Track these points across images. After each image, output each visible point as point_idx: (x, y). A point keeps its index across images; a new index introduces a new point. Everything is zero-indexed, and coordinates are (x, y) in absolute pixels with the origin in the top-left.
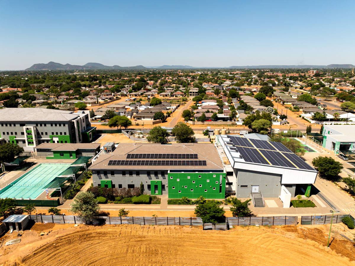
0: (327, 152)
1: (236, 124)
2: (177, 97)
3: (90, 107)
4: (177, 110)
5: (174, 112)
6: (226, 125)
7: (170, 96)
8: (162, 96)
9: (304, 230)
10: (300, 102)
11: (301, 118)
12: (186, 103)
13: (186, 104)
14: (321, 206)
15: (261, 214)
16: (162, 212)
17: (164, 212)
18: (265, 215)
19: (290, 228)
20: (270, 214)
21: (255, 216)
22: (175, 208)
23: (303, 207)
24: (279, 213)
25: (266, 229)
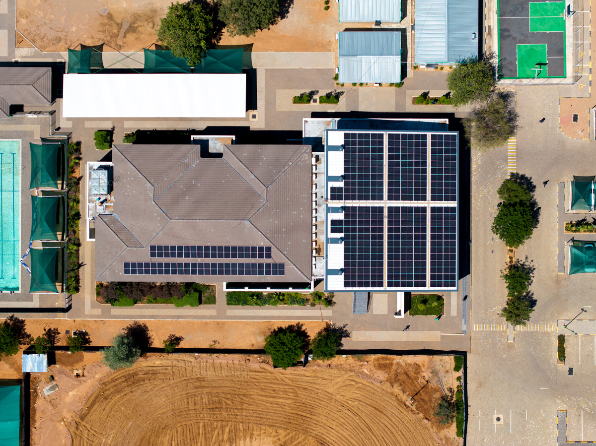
0: (590, 78)
9: (401, 365)
14: (450, 313)
15: (358, 329)
16: (220, 323)
17: (223, 323)
18: (362, 332)
19: (384, 362)
20: (370, 330)
21: (347, 335)
22: (237, 315)
23: (422, 315)
24: (382, 330)
25: (354, 362)
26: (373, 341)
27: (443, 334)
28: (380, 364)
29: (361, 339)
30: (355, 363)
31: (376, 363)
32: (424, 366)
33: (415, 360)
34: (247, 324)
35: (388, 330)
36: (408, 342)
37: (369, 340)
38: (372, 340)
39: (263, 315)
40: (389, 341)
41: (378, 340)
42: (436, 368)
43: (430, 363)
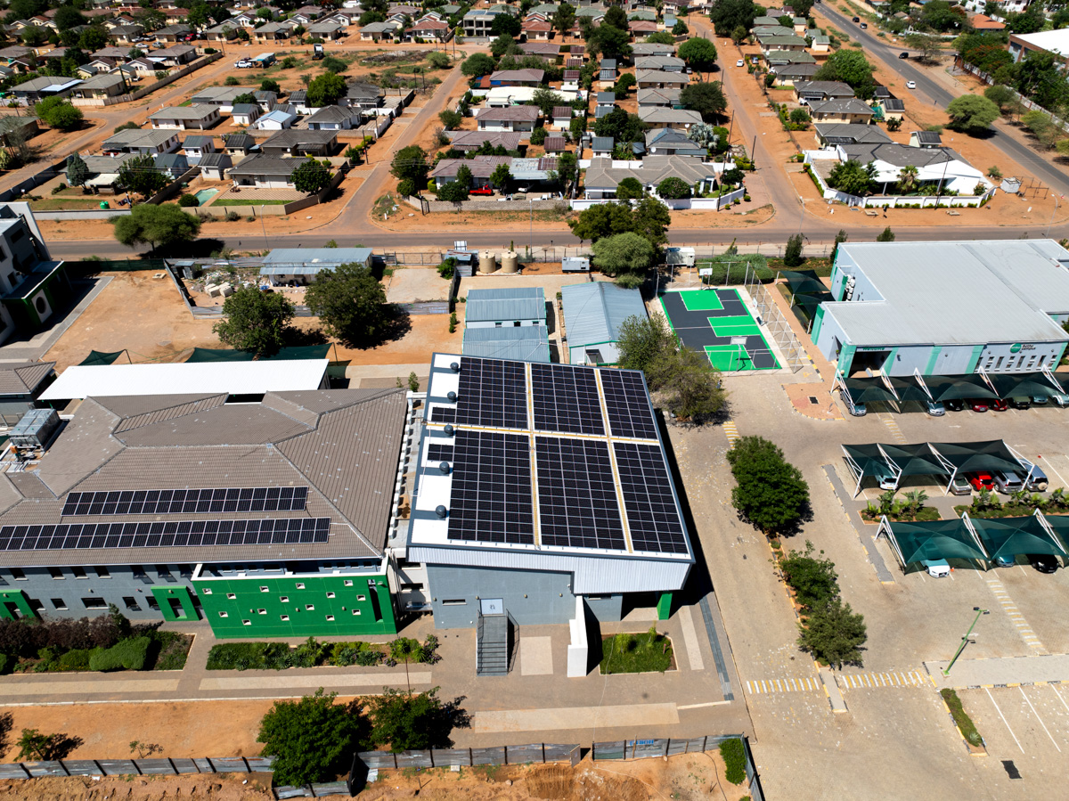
0: (815, 367)
1: (570, 209)
2: (422, 42)
3: (100, 108)
4: (397, 121)
5: (381, 135)
6: (536, 215)
7: (398, 39)
8: (371, 38)
9: (595, 785)
10: (821, 83)
11: (800, 167)
12: (440, 82)
13: (439, 87)
14: (689, 665)
15: (489, 708)
16: (179, 707)
17: (185, 708)
18: (498, 714)
19: (551, 780)
20: (517, 708)
21: (465, 723)
22: (222, 688)
23: (629, 672)
24: (543, 706)
25: (477, 783)
26: (525, 732)
27: (683, 707)
28: (541, 785)
29: (497, 728)
30: (481, 785)
31: (531, 781)
32: (651, 782)
33: (628, 769)
34: (239, 706)
35: (555, 706)
36: (605, 729)
37: (513, 729)
38: (522, 729)
39: (280, 686)
40: (561, 731)
41: (535, 729)
42: (683, 784)
43: (664, 774)
